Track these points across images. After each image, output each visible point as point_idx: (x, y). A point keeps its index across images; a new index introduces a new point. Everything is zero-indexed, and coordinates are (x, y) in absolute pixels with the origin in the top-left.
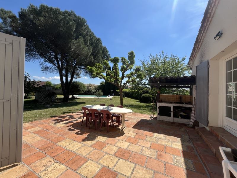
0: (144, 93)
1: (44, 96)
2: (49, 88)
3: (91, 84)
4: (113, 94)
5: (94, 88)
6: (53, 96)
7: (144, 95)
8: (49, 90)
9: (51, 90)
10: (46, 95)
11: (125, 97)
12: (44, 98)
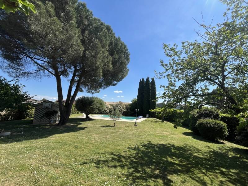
0: (201, 115)
1: (41, 115)
2: (47, 105)
3: (121, 102)
4: (147, 115)
5: (124, 106)
6: (53, 116)
7: (201, 121)
8: (47, 107)
9: (50, 107)
10: (44, 114)
11: (165, 122)
12: (40, 118)
